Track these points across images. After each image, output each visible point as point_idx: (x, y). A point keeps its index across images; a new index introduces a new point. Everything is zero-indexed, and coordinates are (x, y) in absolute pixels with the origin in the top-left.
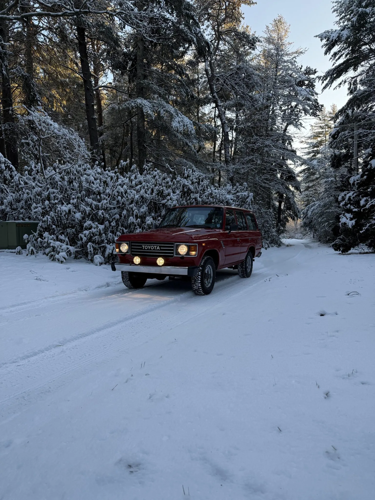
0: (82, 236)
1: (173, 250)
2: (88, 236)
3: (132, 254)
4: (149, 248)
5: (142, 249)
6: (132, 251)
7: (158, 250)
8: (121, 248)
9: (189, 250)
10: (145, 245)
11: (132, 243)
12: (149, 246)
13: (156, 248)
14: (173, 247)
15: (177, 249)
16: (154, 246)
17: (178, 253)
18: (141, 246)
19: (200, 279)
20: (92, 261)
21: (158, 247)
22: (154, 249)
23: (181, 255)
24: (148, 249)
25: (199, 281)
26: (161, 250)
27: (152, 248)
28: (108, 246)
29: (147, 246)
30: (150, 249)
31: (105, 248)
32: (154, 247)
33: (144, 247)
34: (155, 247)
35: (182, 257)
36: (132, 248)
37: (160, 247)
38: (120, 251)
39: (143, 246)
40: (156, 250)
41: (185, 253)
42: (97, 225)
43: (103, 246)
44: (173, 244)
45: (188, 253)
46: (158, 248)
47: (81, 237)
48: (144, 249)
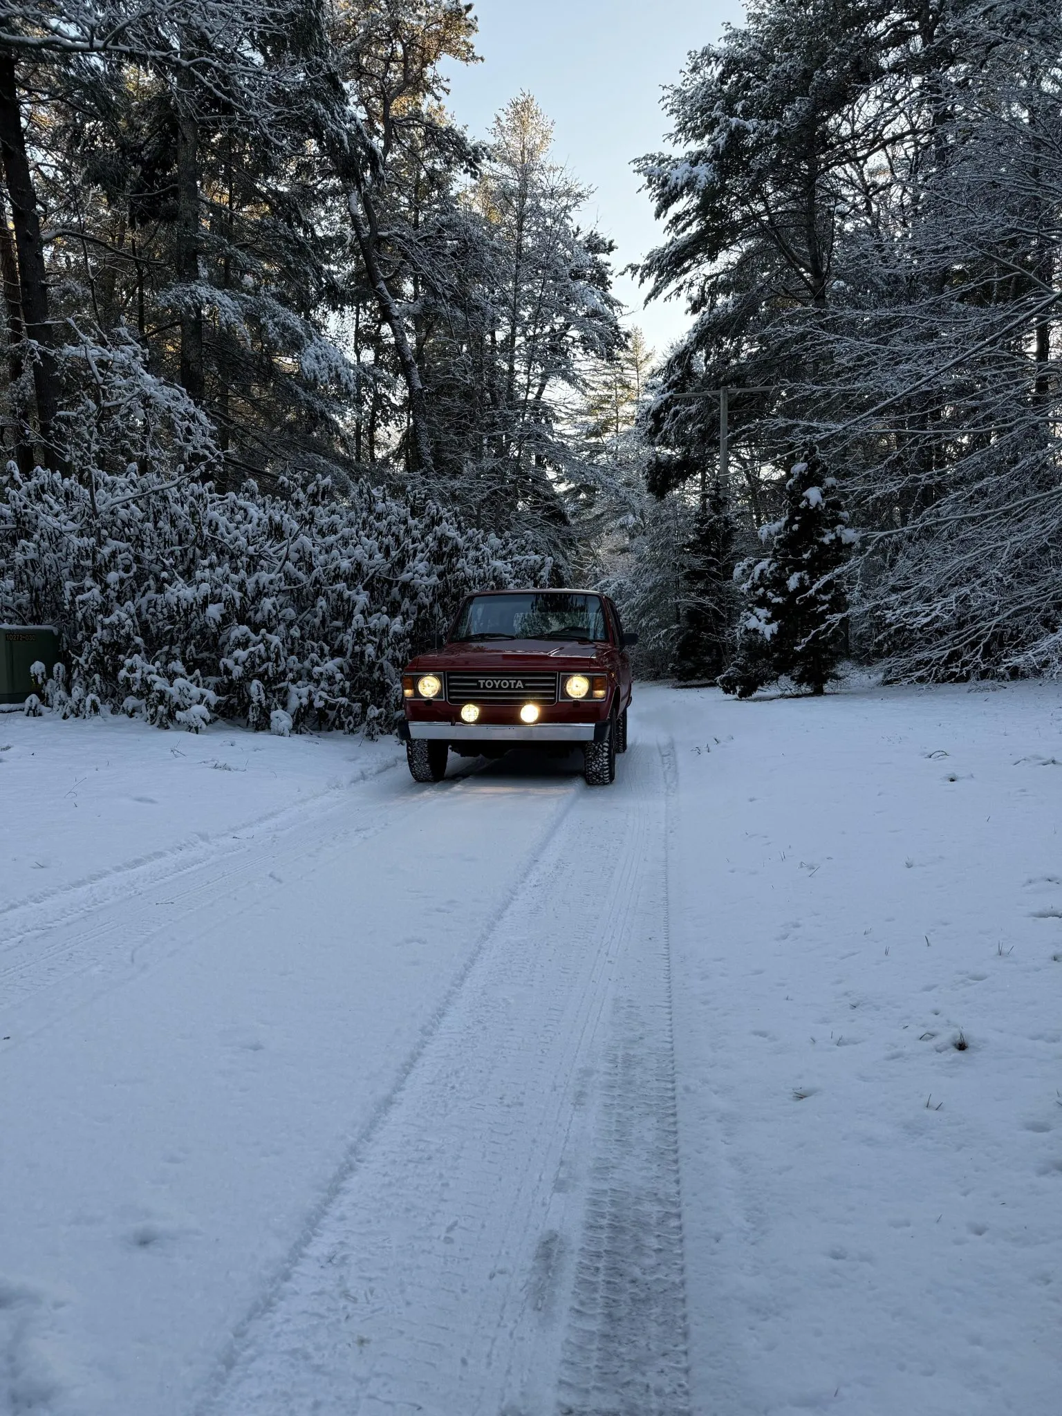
0: (230, 663)
1: (554, 688)
2: (244, 663)
3: (449, 700)
4: (497, 684)
5: (478, 687)
6: (451, 694)
7: (519, 688)
8: (420, 687)
9: (592, 687)
10: (486, 680)
11: (449, 674)
12: (497, 681)
13: (515, 684)
14: (554, 681)
15: (564, 687)
16: (507, 680)
17: (566, 695)
18: (476, 681)
19: (606, 749)
20: (263, 724)
21: (520, 682)
22: (509, 688)
23: (571, 698)
24: (494, 687)
25: (605, 754)
26: (526, 688)
27: (505, 684)
28: (293, 688)
29: (492, 680)
30: (500, 688)
31: (286, 692)
32: (510, 684)
33: (484, 683)
34: (513, 682)
35: (576, 703)
36: (450, 687)
37: (524, 682)
38: (417, 694)
39: (482, 682)
40: (515, 689)
41: (583, 695)
42: (263, 636)
43: (280, 690)
44: (554, 675)
45: (590, 694)
46: (520, 684)
47: (225, 666)
48: (485, 688)
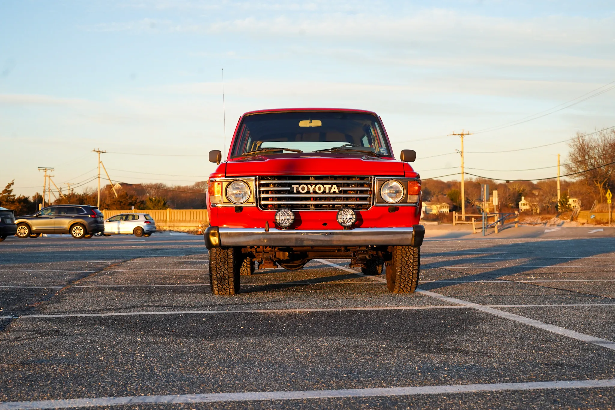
3: (260, 205)
4: (311, 189)
5: (291, 192)
7: (335, 192)
10: (300, 184)
12: (311, 185)
13: (330, 189)
16: (323, 184)
17: (381, 200)
18: (289, 186)
21: (335, 186)
22: (324, 192)
23: (387, 203)
24: (308, 192)
26: (341, 192)
27: (319, 189)
29: (306, 184)
30: (315, 192)
32: (325, 188)
33: (298, 188)
34: (327, 186)
37: (338, 185)
39: (295, 187)
46: (335, 189)
48: (298, 192)
